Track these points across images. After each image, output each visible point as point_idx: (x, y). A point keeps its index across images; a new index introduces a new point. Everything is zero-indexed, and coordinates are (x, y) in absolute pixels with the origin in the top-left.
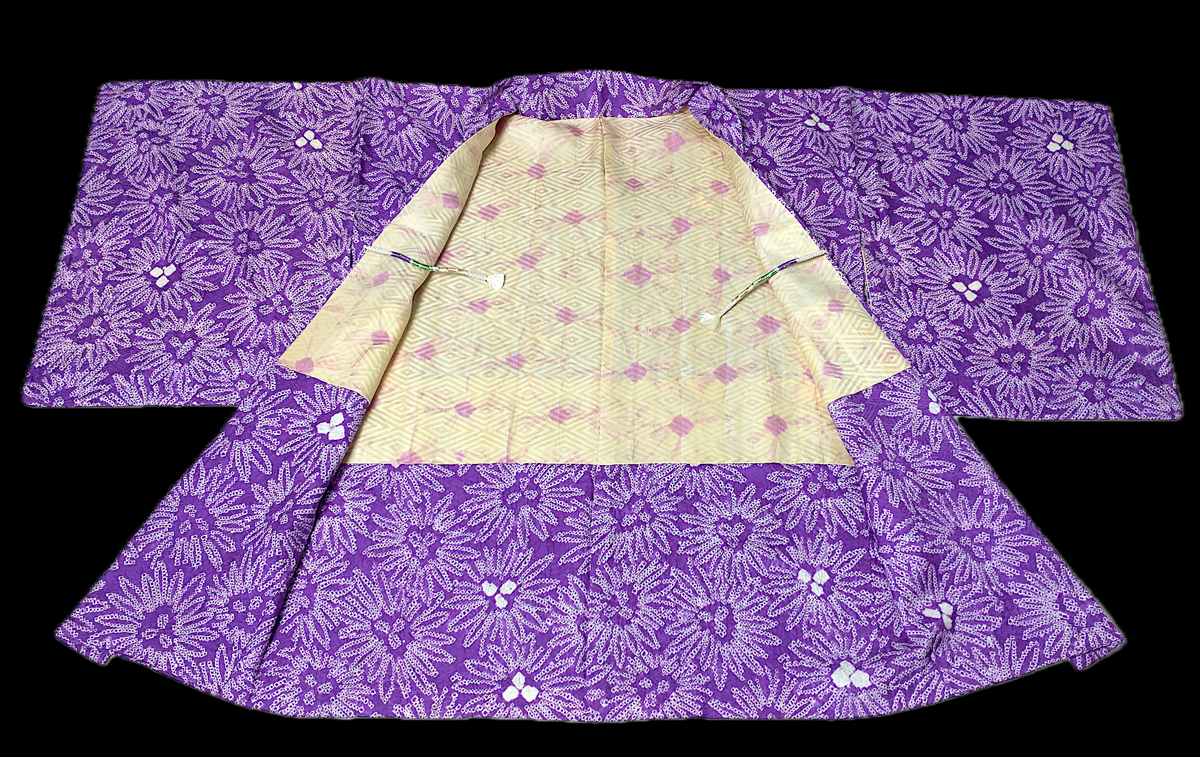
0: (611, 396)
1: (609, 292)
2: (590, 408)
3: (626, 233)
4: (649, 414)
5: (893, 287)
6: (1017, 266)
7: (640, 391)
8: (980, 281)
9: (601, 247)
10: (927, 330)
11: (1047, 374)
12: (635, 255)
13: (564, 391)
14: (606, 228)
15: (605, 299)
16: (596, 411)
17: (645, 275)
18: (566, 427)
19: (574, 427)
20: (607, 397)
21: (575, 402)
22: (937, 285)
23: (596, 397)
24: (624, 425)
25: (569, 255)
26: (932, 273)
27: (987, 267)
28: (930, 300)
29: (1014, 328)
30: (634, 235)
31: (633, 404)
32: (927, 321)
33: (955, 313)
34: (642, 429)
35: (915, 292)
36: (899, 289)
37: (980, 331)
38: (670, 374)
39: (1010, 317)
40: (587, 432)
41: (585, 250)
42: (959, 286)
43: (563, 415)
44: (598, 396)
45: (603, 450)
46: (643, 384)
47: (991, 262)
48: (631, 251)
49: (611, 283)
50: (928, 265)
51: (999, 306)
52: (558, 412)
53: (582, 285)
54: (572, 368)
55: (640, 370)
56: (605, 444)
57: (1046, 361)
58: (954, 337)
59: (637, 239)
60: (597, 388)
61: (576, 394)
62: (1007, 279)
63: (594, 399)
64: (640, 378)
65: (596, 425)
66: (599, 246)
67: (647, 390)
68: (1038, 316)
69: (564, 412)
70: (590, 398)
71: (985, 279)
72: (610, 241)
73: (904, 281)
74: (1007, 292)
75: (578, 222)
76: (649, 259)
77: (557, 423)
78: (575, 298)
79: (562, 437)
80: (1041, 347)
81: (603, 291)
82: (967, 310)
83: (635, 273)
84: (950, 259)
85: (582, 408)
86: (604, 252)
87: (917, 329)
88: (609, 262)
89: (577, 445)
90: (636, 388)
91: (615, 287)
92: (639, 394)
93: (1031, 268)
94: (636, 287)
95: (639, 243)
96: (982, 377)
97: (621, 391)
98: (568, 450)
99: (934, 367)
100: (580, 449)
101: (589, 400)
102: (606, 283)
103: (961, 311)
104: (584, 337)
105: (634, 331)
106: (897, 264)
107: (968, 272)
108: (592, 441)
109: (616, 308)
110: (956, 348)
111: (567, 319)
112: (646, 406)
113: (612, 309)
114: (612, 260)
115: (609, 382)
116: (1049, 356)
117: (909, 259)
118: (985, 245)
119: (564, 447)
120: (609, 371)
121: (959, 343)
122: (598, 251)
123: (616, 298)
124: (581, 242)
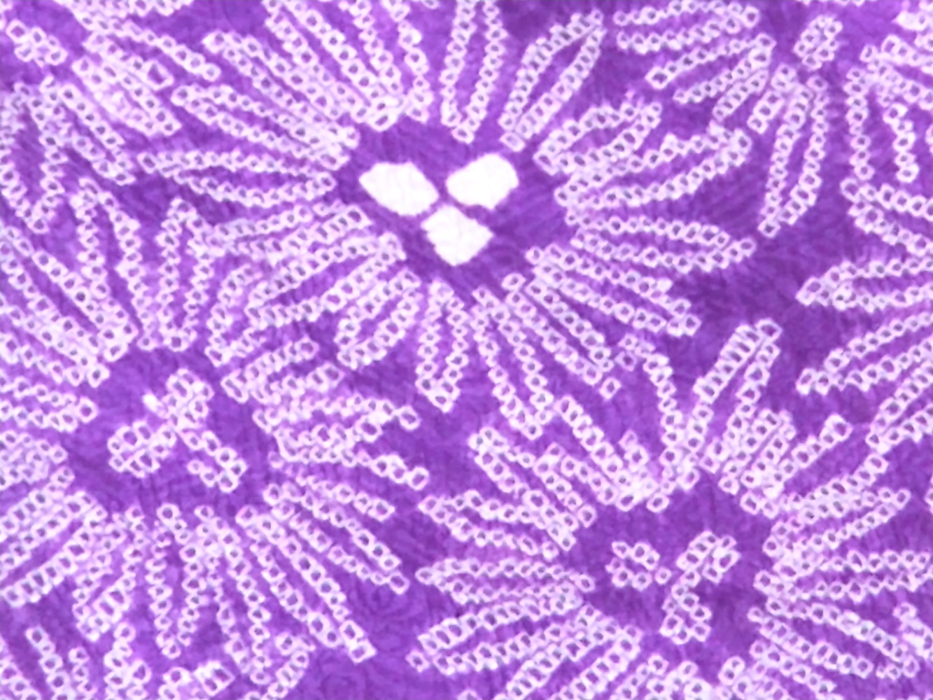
5: (33, 194)
6: (709, 71)
8: (511, 157)
10: (214, 422)
11: (848, 645)
22: (277, 180)
26: (251, 118)
27: (547, 81)
28: (233, 261)
29: (685, 399)
32: (212, 376)
33: (367, 329)
35: (151, 217)
36: (66, 212)
37: (501, 424)
39: (665, 344)
47: (568, 55)
50: (231, 76)
51: (604, 288)
57: (847, 576)
58: (362, 459)
62: (654, 140)
71: (534, 144)
73: (97, 161)
74: (653, 211)
80: (824, 500)
82: (434, 310)
84: (354, 38)
87: (155, 422)
93: (785, 79)
96: (505, 674)
99: (243, 628)
103: (404, 317)
106: (62, 73)
107: (447, 111)
110: (369, 523)
116: (864, 545)
117: (129, 46)
121: (387, 490)
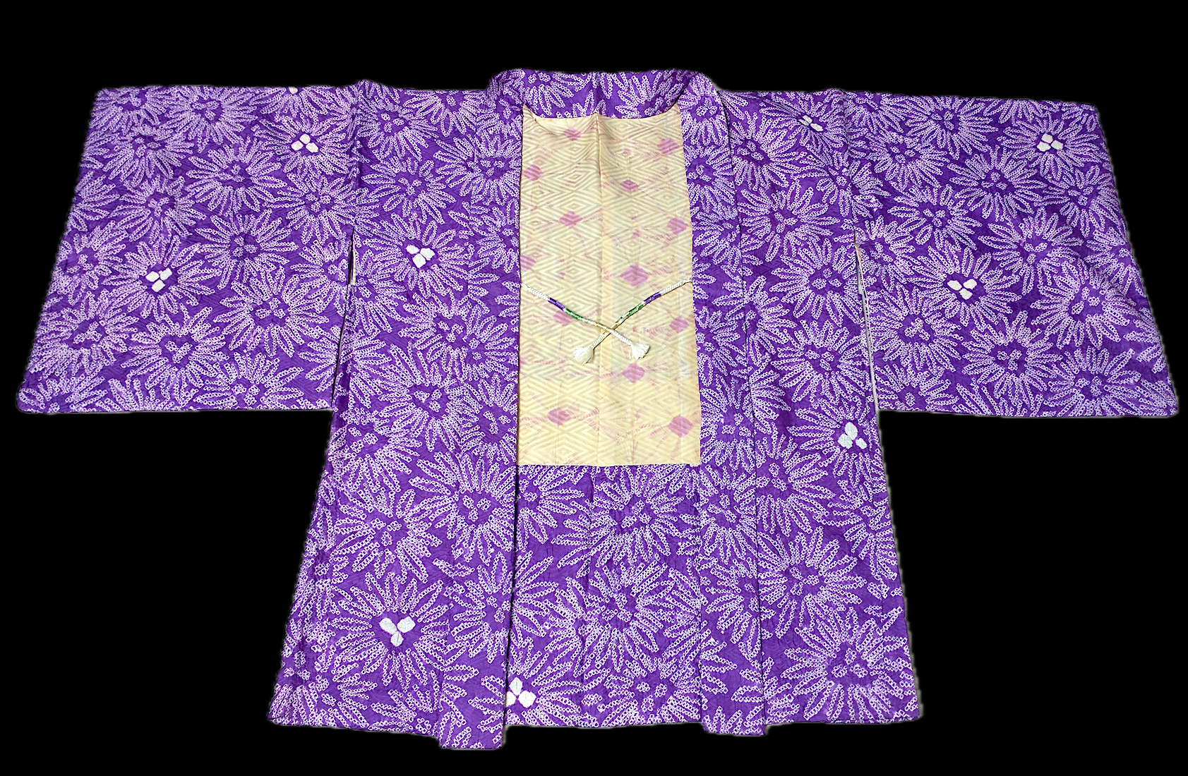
0: (610, 397)
1: (607, 293)
2: (589, 409)
3: (623, 235)
4: (647, 414)
5: (889, 286)
6: (1011, 264)
7: (639, 391)
8: (975, 280)
9: (598, 248)
10: (924, 328)
11: (1044, 371)
12: (631, 256)
13: (563, 392)
14: (602, 229)
15: (603, 300)
16: (595, 412)
17: (641, 275)
18: (566, 429)
19: (573, 428)
20: (606, 398)
21: (574, 403)
22: (933, 283)
23: (594, 398)
24: (624, 426)
25: (566, 256)
26: (927, 272)
27: (982, 265)
28: (926, 298)
29: (1010, 325)
30: (631, 235)
31: (631, 405)
32: (923, 319)
33: (950, 311)
34: (642, 430)
35: (910, 291)
36: (895, 288)
37: (976, 329)
38: (669, 374)
39: (1006, 315)
40: (587, 434)
41: (582, 252)
42: (954, 285)
43: (563, 417)
44: (597, 397)
45: (603, 451)
46: (642, 385)
47: (985, 261)
48: (629, 252)
49: (608, 284)
50: (922, 264)
51: (994, 304)
52: (557, 412)
53: (579, 286)
54: (571, 370)
55: (639, 371)
56: (604, 446)
57: (1042, 359)
58: (951, 335)
59: (634, 240)
60: (595, 389)
61: (575, 395)
62: (1001, 277)
63: (593, 400)
64: (639, 379)
65: (595, 427)
66: (595, 248)
67: (646, 391)
68: (1033, 314)
69: (563, 413)
70: (588, 398)
71: (979, 277)
72: (607, 242)
73: (900, 279)
74: (1002, 290)
75: (574, 223)
76: (645, 259)
77: (556, 424)
78: (573, 299)
79: (562, 439)
80: (1037, 344)
81: (600, 291)
82: (963, 308)
83: (632, 273)
84: (945, 257)
85: (581, 409)
86: (601, 253)
87: (913, 327)
88: (605, 263)
89: (577, 446)
90: (634, 389)
91: (612, 288)
92: (637, 395)
93: (1025, 265)
94: (633, 288)
95: (636, 244)
96: (980, 375)
97: (619, 391)
98: (568, 451)
99: (931, 365)
100: (580, 451)
101: (588, 401)
102: (603, 284)
103: (957, 309)
104: (581, 338)
105: (632, 331)
106: (892, 263)
107: (963, 271)
108: (591, 442)
109: (613, 308)
110: (953, 347)
111: (564, 320)
112: (645, 407)
113: (610, 310)
114: (609, 261)
115: (608, 383)
116: (1045, 353)
117: (904, 258)
118: (979, 244)
119: (563, 449)
120: (608, 372)
121: (956, 340)
122: (595, 253)
123: (614, 299)
124: (578, 243)
